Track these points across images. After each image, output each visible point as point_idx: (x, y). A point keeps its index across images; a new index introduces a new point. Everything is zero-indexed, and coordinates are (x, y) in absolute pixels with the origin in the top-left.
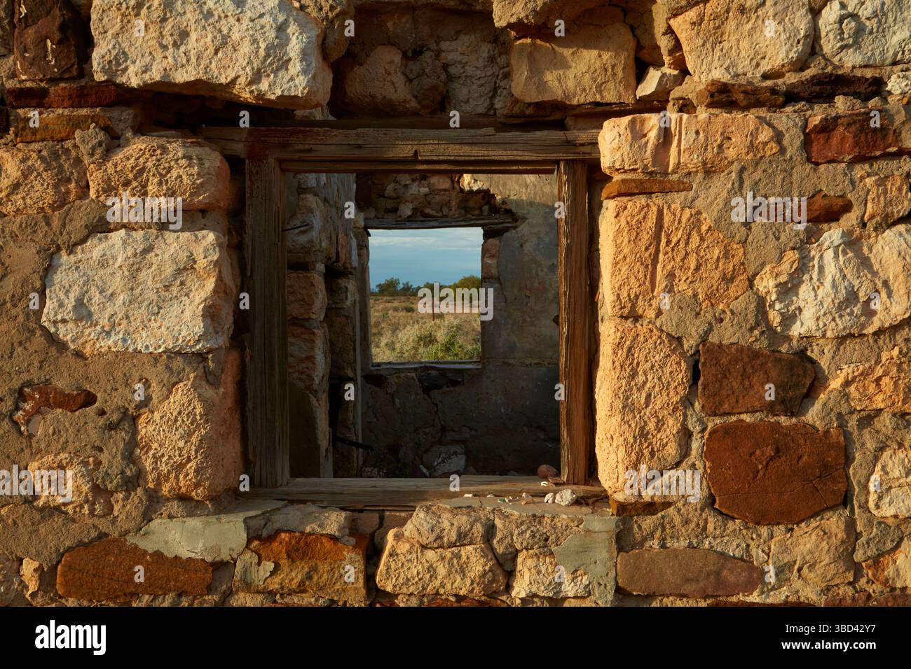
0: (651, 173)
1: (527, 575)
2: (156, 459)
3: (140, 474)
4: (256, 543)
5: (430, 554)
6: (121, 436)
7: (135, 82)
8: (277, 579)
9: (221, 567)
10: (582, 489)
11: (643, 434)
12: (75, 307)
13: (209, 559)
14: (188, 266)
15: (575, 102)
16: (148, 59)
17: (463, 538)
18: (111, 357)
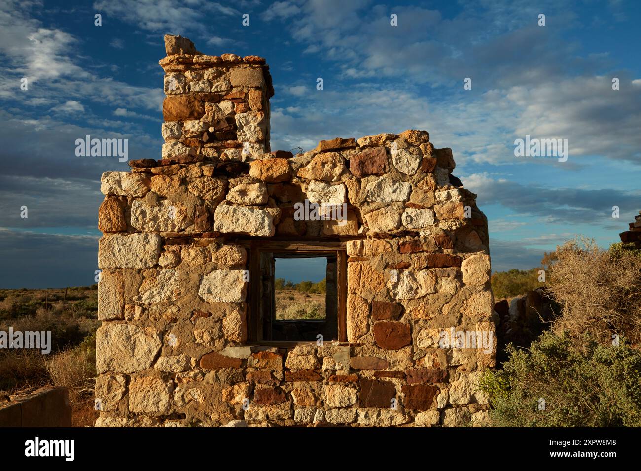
0: (359, 256)
1: (326, 363)
2: (227, 331)
3: (223, 335)
4: (253, 354)
5: (300, 357)
6: (218, 325)
7: (225, 231)
8: (259, 364)
9: (244, 361)
10: (342, 343)
11: (357, 325)
12: (207, 290)
13: (241, 358)
14: (236, 280)
15: (341, 234)
16: (228, 226)
17: (309, 353)
18: (216, 303)
